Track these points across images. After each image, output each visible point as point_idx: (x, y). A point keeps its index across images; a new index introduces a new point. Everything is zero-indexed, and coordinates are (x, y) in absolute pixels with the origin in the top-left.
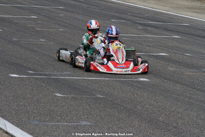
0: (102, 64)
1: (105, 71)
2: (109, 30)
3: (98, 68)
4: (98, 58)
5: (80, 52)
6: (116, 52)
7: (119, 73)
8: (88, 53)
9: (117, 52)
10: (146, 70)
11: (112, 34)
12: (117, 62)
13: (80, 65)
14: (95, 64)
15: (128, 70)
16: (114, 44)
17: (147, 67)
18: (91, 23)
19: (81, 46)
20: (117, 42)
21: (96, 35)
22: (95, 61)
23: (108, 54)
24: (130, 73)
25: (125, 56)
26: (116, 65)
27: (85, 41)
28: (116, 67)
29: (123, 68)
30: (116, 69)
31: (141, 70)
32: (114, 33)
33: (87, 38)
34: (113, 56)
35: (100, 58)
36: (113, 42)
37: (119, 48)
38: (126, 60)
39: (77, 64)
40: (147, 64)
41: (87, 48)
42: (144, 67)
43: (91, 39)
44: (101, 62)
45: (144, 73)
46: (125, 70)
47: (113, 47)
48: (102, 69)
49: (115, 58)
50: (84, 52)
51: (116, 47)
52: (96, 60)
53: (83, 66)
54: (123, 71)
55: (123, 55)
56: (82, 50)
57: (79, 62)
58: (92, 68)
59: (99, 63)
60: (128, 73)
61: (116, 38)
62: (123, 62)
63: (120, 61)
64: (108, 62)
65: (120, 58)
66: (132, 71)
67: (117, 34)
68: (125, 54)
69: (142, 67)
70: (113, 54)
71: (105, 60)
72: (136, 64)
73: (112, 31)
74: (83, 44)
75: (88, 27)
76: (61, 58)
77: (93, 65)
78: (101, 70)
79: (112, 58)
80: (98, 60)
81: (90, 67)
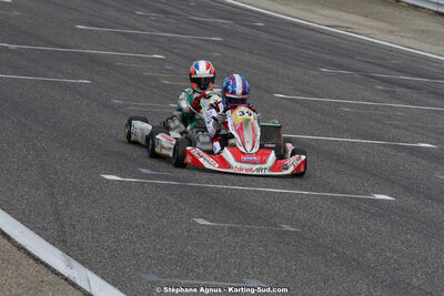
0: (210, 153)
1: (216, 167)
2: (228, 84)
3: (201, 160)
4: (201, 138)
5: (172, 125)
6: (240, 130)
7: (244, 172)
8: (189, 128)
9: (241, 128)
10: (302, 170)
11: (233, 93)
12: (242, 149)
13: (164, 152)
14: (195, 151)
15: (263, 166)
16: (237, 112)
17: (305, 162)
18: (197, 67)
19: (177, 113)
20: (243, 108)
21: (207, 92)
22: (195, 146)
23: (223, 132)
24: (267, 173)
25: (258, 138)
26: (238, 156)
27: (185, 105)
28: (238, 160)
29: (255, 163)
30: (239, 165)
31: (291, 169)
32: (239, 90)
33: (190, 97)
34: (232, 137)
35: (207, 139)
36: (235, 108)
37: (248, 120)
38: (261, 147)
39: (157, 150)
40: (303, 157)
41: (188, 118)
42: (297, 163)
43: (198, 100)
44: (208, 147)
45: (297, 174)
46: (258, 166)
47: (235, 118)
48: (209, 163)
49: (237, 140)
50: (182, 126)
51: (240, 119)
52: (198, 145)
53: (171, 154)
54: (254, 169)
55: (255, 136)
56: (177, 122)
57: (163, 147)
58: (189, 159)
59: (204, 151)
60: (263, 173)
61: (242, 102)
62: (255, 150)
63: (249, 147)
64: (222, 149)
65: (249, 141)
66: (272, 169)
67: (244, 93)
68: (259, 134)
69: (292, 163)
70: (233, 132)
71: (217, 145)
72: (281, 156)
73: (234, 85)
74: (180, 109)
75: (191, 74)
76: (133, 138)
77: (191, 155)
78: (207, 166)
79: (231, 141)
80: (203, 143)
81: (184, 157)
